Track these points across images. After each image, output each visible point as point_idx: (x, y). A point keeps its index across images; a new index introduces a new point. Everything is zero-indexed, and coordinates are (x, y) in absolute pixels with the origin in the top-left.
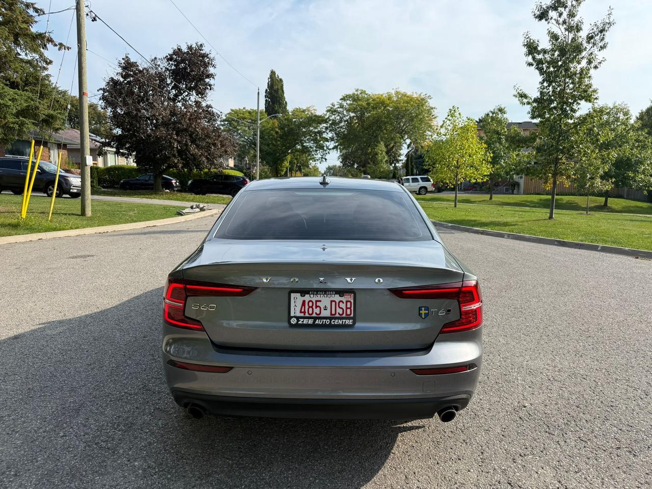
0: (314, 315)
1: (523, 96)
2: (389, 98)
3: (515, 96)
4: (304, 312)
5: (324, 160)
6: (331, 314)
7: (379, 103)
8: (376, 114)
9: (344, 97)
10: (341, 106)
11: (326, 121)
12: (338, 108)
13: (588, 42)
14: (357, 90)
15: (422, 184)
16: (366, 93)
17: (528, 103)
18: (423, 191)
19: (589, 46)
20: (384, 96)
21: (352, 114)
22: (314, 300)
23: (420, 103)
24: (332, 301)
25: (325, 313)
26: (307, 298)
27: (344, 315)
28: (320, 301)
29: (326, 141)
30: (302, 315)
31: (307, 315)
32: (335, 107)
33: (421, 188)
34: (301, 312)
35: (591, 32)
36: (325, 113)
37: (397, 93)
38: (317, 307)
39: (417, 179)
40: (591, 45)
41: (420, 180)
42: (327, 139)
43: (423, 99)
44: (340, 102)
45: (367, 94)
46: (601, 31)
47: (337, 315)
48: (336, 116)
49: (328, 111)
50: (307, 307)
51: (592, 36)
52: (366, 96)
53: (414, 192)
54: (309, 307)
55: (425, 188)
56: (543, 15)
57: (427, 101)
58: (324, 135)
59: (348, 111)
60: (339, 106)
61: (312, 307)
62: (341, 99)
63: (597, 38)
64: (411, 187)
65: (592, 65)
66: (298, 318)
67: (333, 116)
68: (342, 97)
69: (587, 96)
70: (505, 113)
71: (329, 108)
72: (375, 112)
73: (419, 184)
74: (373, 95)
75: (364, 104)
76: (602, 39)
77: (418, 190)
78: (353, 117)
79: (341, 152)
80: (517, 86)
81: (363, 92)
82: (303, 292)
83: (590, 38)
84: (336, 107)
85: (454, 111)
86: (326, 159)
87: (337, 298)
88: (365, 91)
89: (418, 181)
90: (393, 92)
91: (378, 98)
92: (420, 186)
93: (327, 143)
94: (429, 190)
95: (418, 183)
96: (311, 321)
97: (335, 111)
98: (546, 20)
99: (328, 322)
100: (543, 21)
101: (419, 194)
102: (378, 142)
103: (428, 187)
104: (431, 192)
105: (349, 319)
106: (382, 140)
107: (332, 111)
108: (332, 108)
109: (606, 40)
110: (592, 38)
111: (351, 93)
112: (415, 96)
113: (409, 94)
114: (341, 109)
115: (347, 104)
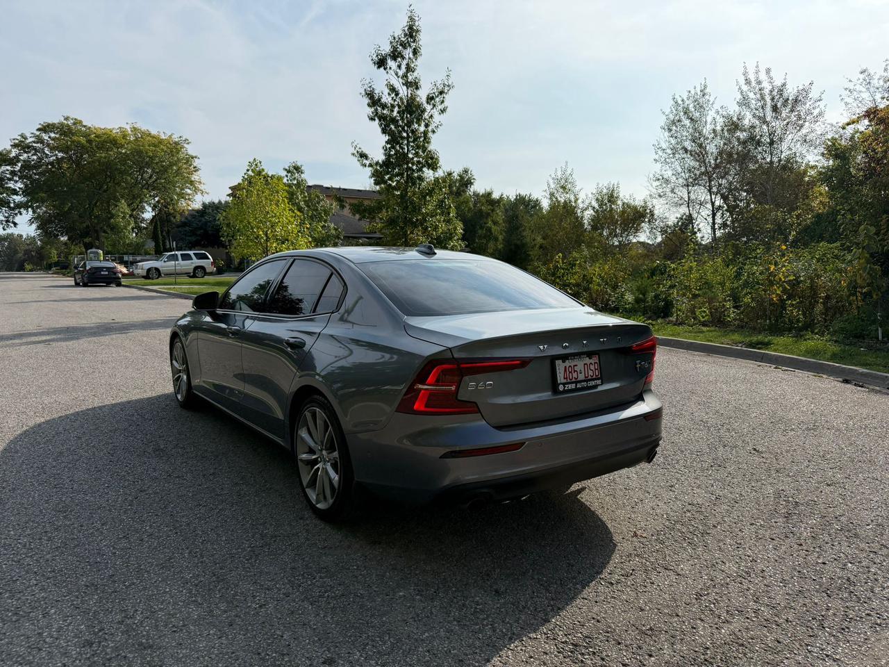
0: (574, 380)
1: (363, 156)
2: (124, 136)
3: (353, 154)
4: (567, 378)
5: (12, 225)
6: (585, 377)
7: (106, 141)
8: (105, 158)
9: (44, 127)
10: (40, 141)
11: (12, 162)
12: (34, 142)
13: (428, 103)
14: (67, 119)
15: (197, 262)
16: (84, 124)
17: (371, 165)
18: (200, 273)
19: (428, 108)
20: (114, 131)
21: (60, 155)
22: (572, 365)
23: (175, 148)
24: (585, 364)
25: (581, 377)
26: (567, 363)
27: (594, 377)
28: (576, 365)
29: (14, 194)
30: (565, 381)
31: (569, 381)
32: (27, 141)
33: (196, 268)
34: (564, 378)
35: (432, 92)
36: (9, 148)
37: (135, 129)
38: (575, 371)
39: (189, 255)
40: (431, 107)
41: (193, 256)
42: (15, 190)
43: (177, 143)
44: (38, 133)
45: (85, 126)
46: (441, 93)
47: (590, 377)
48: (30, 155)
49: (15, 146)
50: (568, 373)
51: (433, 97)
52: (83, 129)
53: (186, 273)
54: (570, 372)
55: (202, 268)
56: (381, 63)
57: (183, 147)
58: (11, 185)
59: (52, 149)
60: (33, 139)
61: (571, 372)
62: (38, 130)
63: (437, 99)
64: (181, 266)
65: (430, 129)
66: (564, 384)
67: (25, 155)
68: (40, 126)
69: (432, 163)
70: (302, 173)
71: (17, 141)
72: (103, 155)
73: (192, 263)
74: (95, 129)
75: (83, 140)
76: (443, 102)
77: (192, 271)
78: (63, 158)
79: (34, 212)
80: (356, 143)
81: (77, 122)
82: (564, 358)
83: (430, 99)
84: (30, 140)
85: (256, 165)
86: (15, 224)
87: (587, 361)
88: (81, 122)
89: (192, 259)
90: (128, 128)
91: (104, 134)
92: (194, 265)
93: (15, 197)
94: (208, 271)
95: (191, 261)
96: (573, 386)
97: (29, 147)
98: (385, 69)
99: (584, 384)
100: (382, 69)
101: (194, 276)
102: (118, 201)
103: (206, 266)
104: (211, 274)
105: (598, 379)
106: (122, 197)
107: (22, 145)
108: (22, 142)
109: (446, 104)
110: (432, 98)
111: (56, 121)
112: (163, 137)
113: (154, 132)
114: (39, 145)
115: (49, 137)
